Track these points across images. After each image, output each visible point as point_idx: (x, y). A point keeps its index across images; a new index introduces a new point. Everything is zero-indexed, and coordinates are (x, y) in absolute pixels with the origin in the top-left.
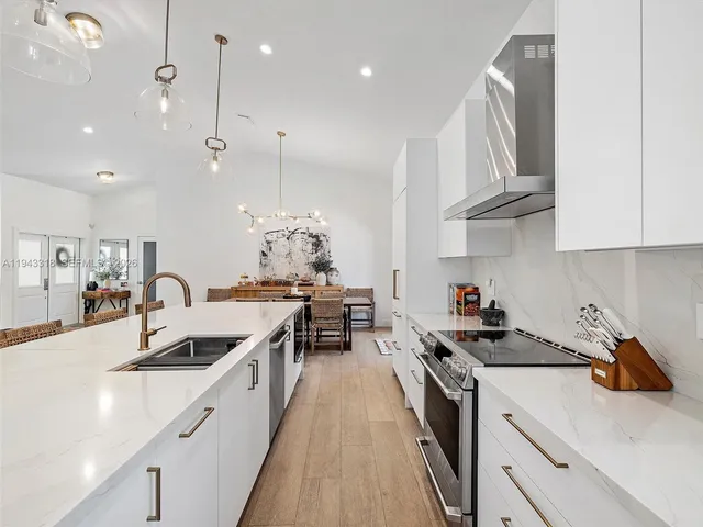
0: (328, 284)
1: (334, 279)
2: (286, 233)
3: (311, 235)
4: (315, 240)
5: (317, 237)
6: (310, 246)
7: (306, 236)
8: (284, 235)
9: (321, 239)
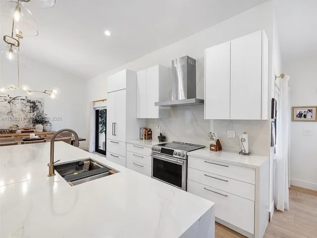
0: (44, 131)
1: (47, 127)
2: (8, 98)
3: (29, 101)
4: (32, 104)
5: (34, 103)
6: (28, 108)
7: (25, 102)
8: (6, 100)
9: (37, 104)
